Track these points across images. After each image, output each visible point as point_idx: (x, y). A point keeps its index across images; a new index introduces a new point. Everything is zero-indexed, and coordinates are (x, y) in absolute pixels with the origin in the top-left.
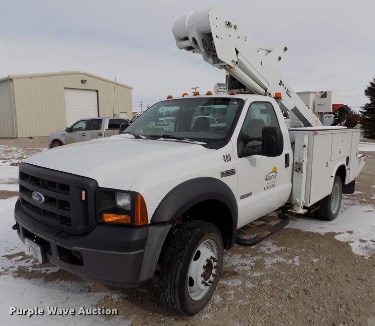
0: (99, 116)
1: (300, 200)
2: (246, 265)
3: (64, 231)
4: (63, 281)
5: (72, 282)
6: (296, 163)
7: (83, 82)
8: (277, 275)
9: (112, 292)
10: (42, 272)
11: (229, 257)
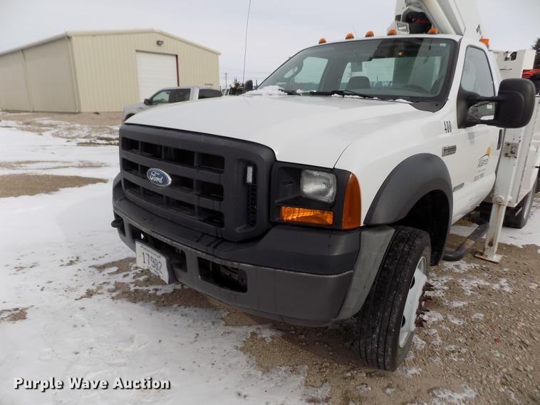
0: (178, 85)
1: (506, 197)
3: (207, 234)
4: (183, 307)
5: (197, 309)
6: (508, 144)
7: (159, 43)
8: (488, 307)
9: (260, 326)
10: (150, 292)
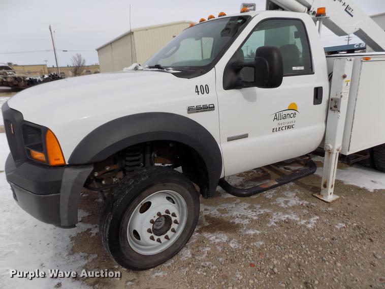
1: (334, 146)
2: (247, 218)
6: (332, 100)
8: (276, 238)
11: (234, 206)
